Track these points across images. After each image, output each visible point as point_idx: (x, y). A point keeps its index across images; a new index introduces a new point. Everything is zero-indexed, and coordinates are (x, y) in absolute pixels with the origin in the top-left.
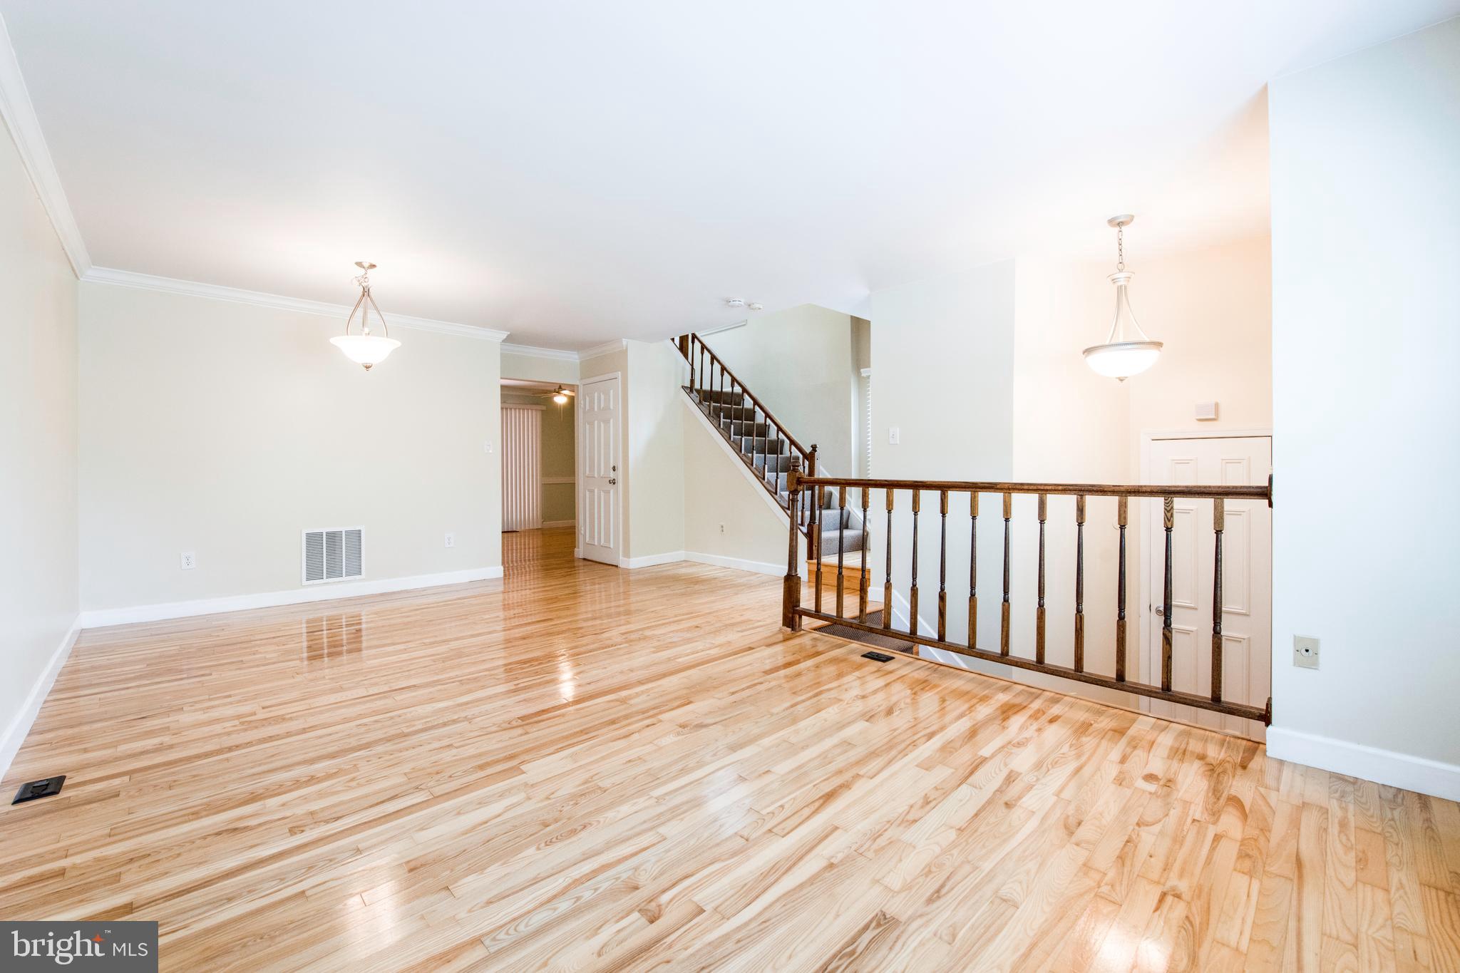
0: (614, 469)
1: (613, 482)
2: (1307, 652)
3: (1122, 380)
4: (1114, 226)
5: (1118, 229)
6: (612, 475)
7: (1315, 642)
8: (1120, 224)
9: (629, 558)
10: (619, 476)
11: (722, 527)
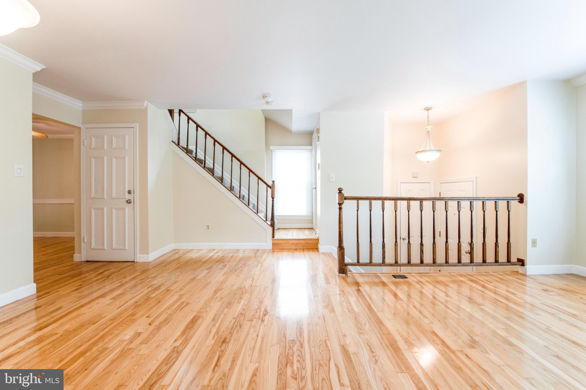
0: (129, 192)
1: (129, 202)
2: (534, 243)
3: (428, 162)
4: (426, 110)
5: (427, 111)
6: (128, 197)
7: (536, 240)
8: (428, 110)
9: (148, 254)
10: (137, 197)
11: (208, 226)
